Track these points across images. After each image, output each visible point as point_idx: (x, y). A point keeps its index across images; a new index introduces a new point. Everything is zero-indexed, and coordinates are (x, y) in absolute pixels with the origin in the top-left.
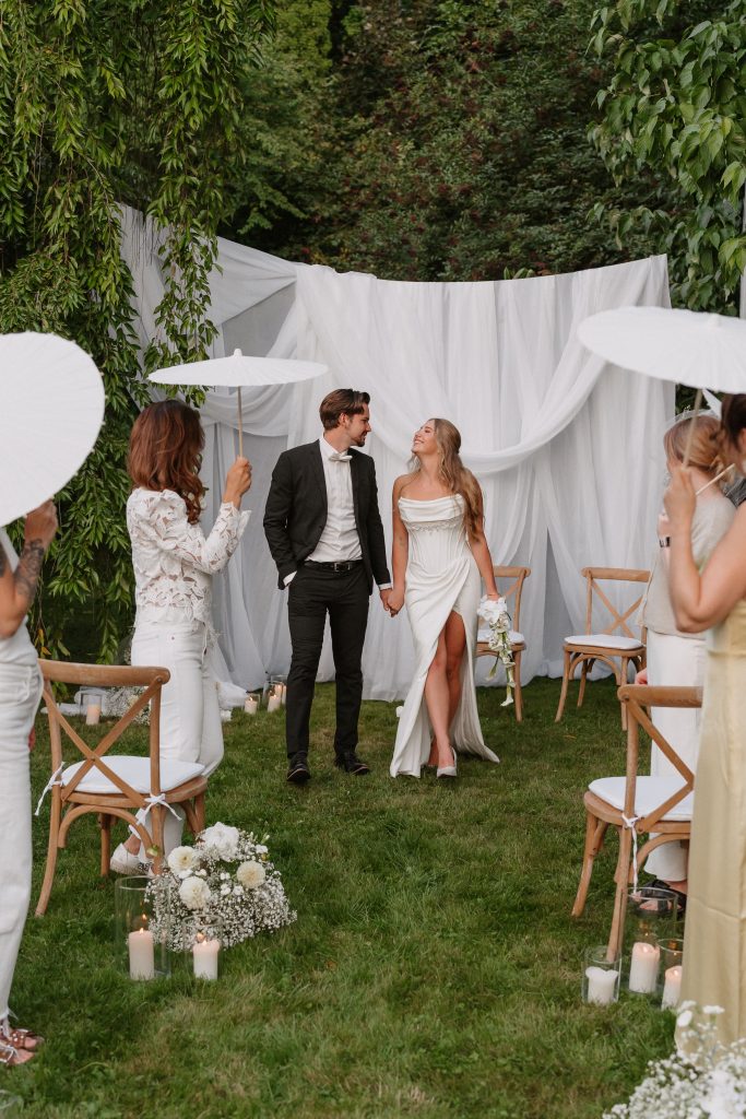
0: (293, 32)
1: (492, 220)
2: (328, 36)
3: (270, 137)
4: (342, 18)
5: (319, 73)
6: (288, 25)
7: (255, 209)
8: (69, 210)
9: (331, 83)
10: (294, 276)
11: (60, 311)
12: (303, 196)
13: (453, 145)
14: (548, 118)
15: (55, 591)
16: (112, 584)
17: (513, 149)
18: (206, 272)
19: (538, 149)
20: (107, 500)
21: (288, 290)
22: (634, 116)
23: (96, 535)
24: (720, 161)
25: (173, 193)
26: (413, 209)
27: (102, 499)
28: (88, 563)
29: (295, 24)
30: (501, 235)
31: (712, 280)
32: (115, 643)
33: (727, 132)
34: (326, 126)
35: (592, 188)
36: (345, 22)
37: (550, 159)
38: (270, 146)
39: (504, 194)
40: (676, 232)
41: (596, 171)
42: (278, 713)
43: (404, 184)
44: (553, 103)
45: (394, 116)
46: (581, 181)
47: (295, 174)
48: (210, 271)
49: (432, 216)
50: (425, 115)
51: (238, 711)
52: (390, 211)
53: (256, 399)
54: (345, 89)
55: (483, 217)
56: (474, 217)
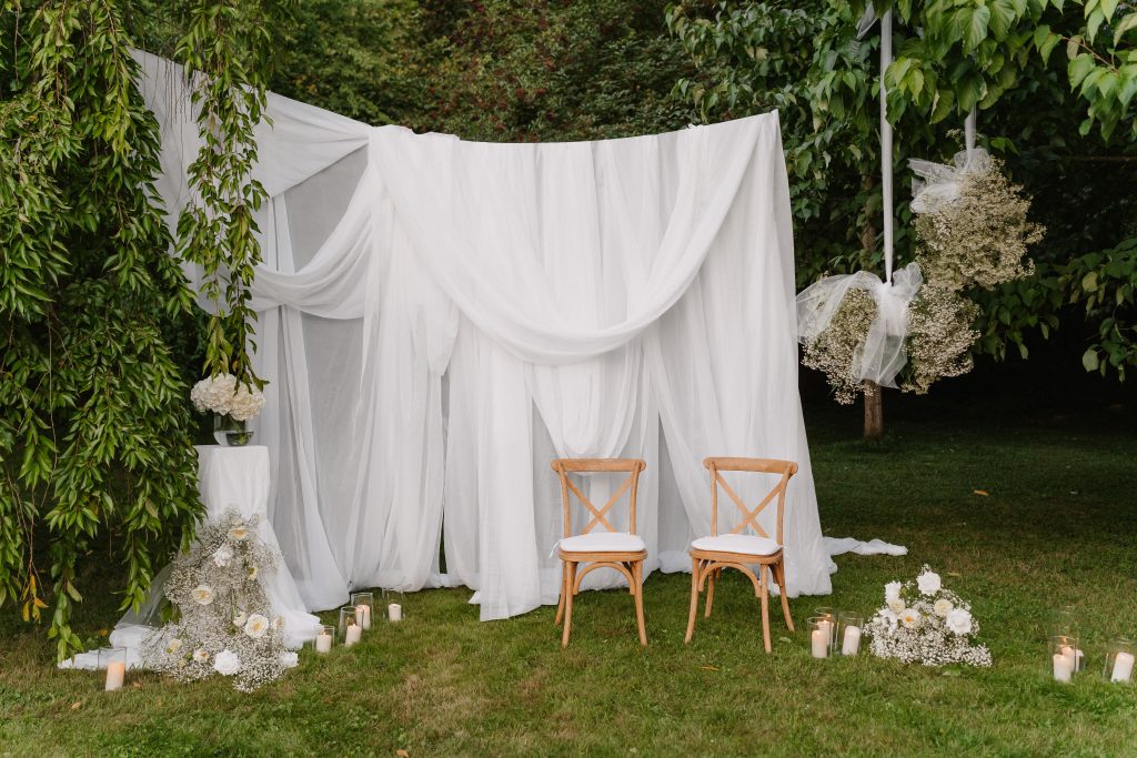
3: (361, 53)
8: (62, 38)
9: (416, 16)
10: (367, 138)
11: (46, 163)
13: (527, 58)
14: (611, 32)
15: (52, 524)
16: (135, 509)
17: (581, 61)
18: (252, 124)
19: (605, 59)
20: (123, 403)
21: (360, 152)
23: (106, 449)
25: (207, 27)
26: (493, 113)
27: (117, 403)
28: (97, 485)
32: (147, 577)
34: (413, 51)
35: (654, 92)
37: (615, 67)
38: (361, 60)
39: (575, 98)
42: (356, 649)
43: (484, 92)
44: (615, 20)
45: (473, 38)
46: (644, 87)
47: (387, 92)
48: (257, 123)
49: (511, 119)
50: (501, 32)
51: (307, 651)
52: (471, 116)
53: (325, 276)
54: (430, 21)
55: (557, 118)
56: (549, 117)
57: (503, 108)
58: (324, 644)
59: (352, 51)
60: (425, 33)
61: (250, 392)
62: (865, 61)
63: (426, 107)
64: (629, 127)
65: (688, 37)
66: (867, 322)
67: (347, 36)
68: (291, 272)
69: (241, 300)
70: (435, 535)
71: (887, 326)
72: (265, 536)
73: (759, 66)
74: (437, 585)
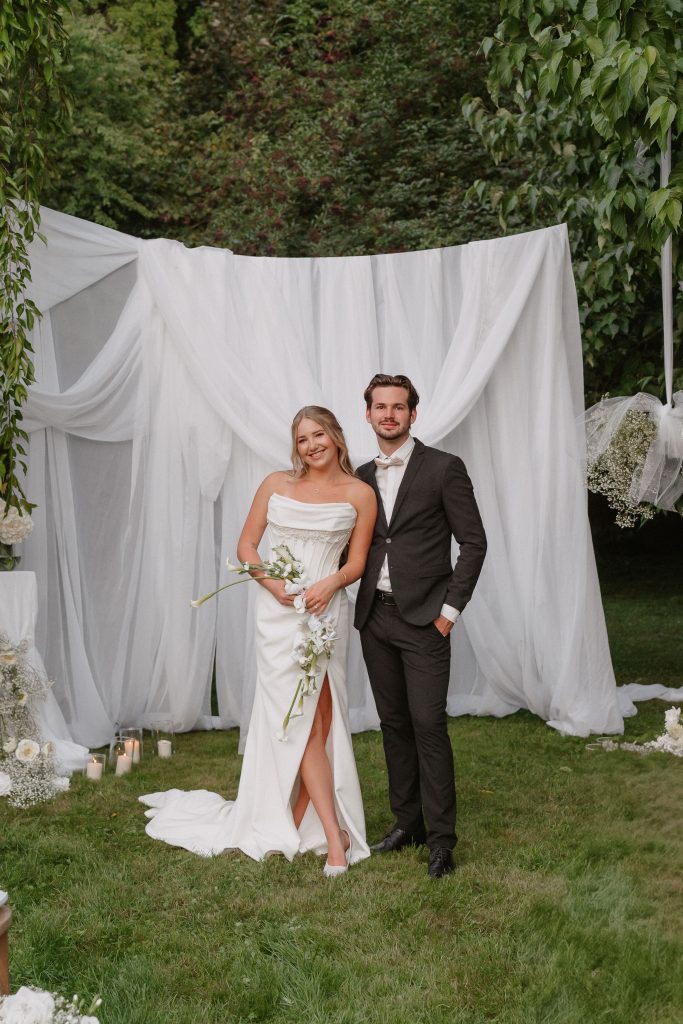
0: (136, 31)
1: (355, 215)
2: (174, 37)
3: (112, 130)
4: (188, 19)
5: (165, 73)
6: (131, 24)
7: (98, 207)
9: (177, 81)
10: (136, 252)
12: (150, 197)
13: (310, 139)
14: (410, 109)
17: (375, 143)
18: (25, 242)
19: (402, 141)
21: (129, 267)
22: (525, 67)
24: (640, 101)
26: (269, 204)
29: (138, 23)
30: (367, 230)
31: (613, 258)
33: (652, 62)
34: (173, 125)
35: (460, 181)
36: (191, 23)
37: (414, 151)
38: (112, 140)
39: (367, 188)
40: (566, 210)
41: (462, 164)
42: (128, 777)
43: (259, 179)
44: (415, 94)
45: (246, 111)
46: (447, 175)
47: (142, 174)
48: (31, 241)
49: (290, 211)
50: (279, 107)
51: (78, 777)
52: (245, 207)
53: (95, 395)
54: (194, 87)
55: (346, 212)
56: (336, 211)
57: (281, 199)
58: (94, 770)
59: (101, 130)
60: (190, 103)
61: (21, 514)
62: (650, 178)
63: (189, 193)
64: (431, 222)
65: (486, 132)
66: (646, 444)
67: (95, 111)
68: (56, 392)
69: (13, 420)
70: (206, 671)
71: (666, 448)
72: (33, 663)
73: (566, 164)
74: (208, 726)
